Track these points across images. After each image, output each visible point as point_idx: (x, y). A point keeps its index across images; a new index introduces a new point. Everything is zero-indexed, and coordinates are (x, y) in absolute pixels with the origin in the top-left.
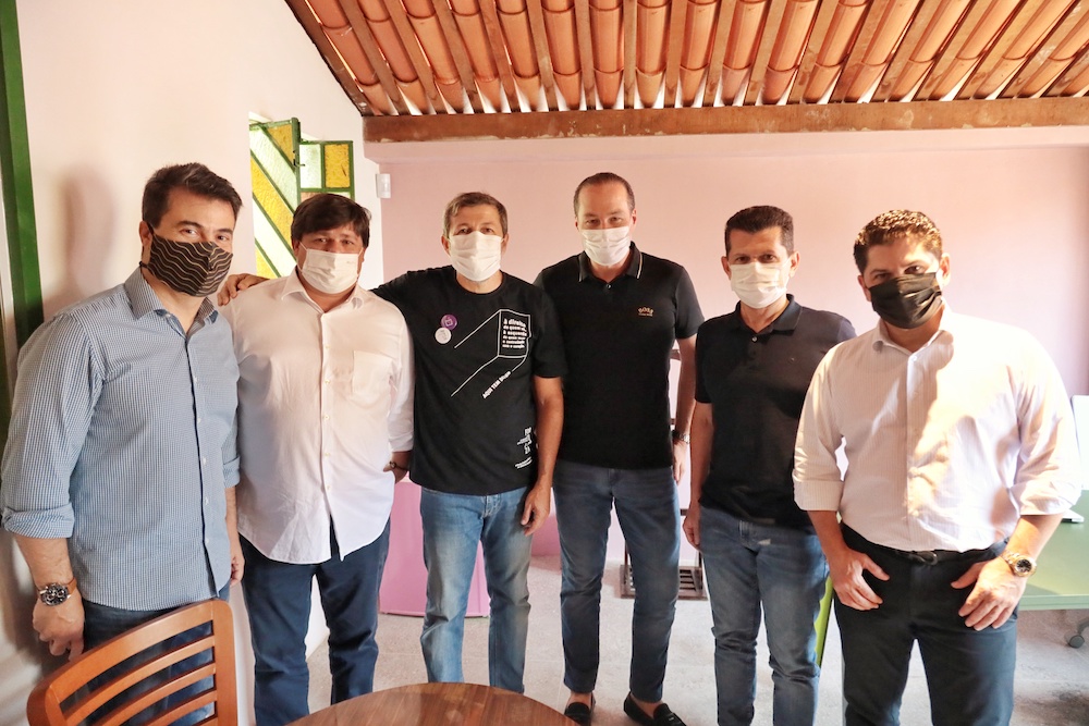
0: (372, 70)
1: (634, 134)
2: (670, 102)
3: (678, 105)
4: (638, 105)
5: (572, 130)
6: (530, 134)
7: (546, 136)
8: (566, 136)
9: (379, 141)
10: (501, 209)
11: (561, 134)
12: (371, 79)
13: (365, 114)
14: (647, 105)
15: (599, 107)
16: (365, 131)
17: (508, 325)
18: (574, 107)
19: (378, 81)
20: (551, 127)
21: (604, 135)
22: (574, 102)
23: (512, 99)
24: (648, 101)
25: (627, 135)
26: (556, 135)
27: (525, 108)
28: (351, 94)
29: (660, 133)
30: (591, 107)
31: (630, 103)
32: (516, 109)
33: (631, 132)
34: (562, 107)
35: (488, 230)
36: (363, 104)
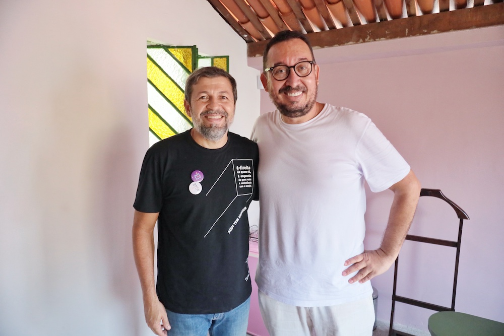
0: (244, 14)
1: (414, 35)
2: (445, 8)
3: (452, 8)
4: (419, 13)
5: (369, 37)
6: (340, 43)
7: (351, 43)
8: (364, 41)
9: (255, 56)
10: (233, 82)
11: (361, 40)
12: (244, 19)
13: (249, 42)
14: (427, 12)
15: (389, 19)
16: (248, 51)
17: (239, 170)
18: (372, 21)
19: (249, 21)
20: (354, 37)
21: (391, 38)
22: (371, 17)
23: (329, 21)
24: (427, 9)
25: (408, 36)
26: (357, 41)
27: (339, 26)
28: (238, 30)
29: (435, 31)
30: (383, 19)
31: (412, 12)
32: (333, 28)
33: (412, 33)
34: (363, 22)
35: (223, 97)
36: (246, 36)
